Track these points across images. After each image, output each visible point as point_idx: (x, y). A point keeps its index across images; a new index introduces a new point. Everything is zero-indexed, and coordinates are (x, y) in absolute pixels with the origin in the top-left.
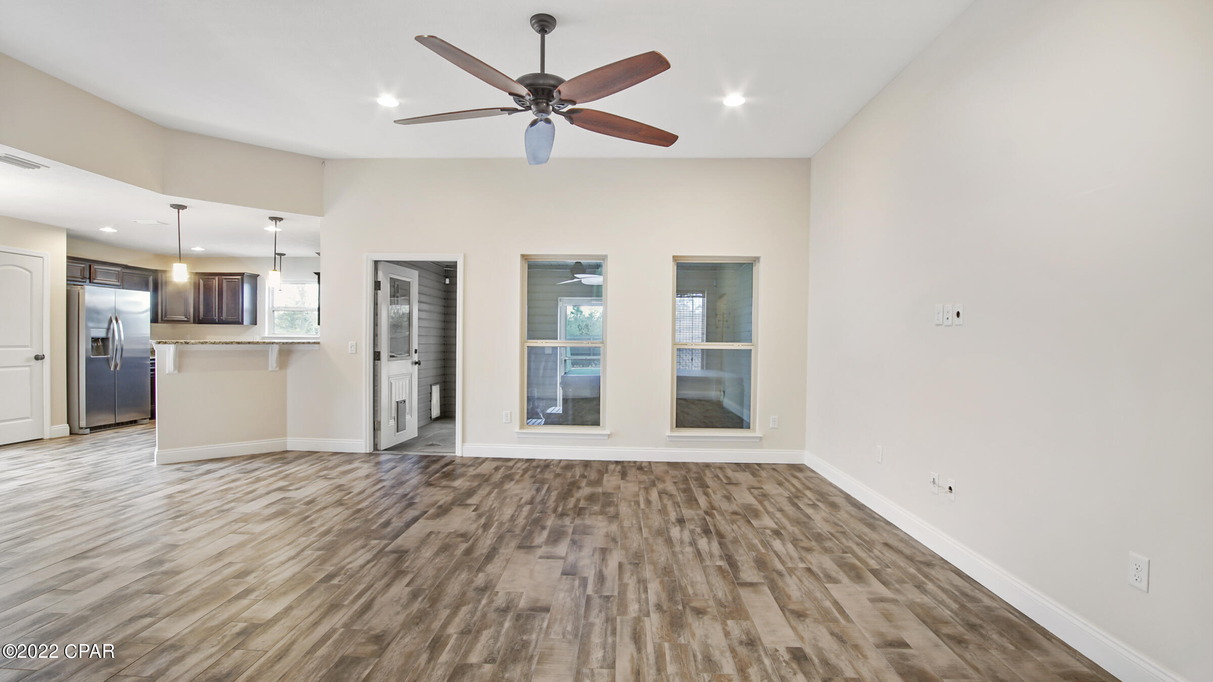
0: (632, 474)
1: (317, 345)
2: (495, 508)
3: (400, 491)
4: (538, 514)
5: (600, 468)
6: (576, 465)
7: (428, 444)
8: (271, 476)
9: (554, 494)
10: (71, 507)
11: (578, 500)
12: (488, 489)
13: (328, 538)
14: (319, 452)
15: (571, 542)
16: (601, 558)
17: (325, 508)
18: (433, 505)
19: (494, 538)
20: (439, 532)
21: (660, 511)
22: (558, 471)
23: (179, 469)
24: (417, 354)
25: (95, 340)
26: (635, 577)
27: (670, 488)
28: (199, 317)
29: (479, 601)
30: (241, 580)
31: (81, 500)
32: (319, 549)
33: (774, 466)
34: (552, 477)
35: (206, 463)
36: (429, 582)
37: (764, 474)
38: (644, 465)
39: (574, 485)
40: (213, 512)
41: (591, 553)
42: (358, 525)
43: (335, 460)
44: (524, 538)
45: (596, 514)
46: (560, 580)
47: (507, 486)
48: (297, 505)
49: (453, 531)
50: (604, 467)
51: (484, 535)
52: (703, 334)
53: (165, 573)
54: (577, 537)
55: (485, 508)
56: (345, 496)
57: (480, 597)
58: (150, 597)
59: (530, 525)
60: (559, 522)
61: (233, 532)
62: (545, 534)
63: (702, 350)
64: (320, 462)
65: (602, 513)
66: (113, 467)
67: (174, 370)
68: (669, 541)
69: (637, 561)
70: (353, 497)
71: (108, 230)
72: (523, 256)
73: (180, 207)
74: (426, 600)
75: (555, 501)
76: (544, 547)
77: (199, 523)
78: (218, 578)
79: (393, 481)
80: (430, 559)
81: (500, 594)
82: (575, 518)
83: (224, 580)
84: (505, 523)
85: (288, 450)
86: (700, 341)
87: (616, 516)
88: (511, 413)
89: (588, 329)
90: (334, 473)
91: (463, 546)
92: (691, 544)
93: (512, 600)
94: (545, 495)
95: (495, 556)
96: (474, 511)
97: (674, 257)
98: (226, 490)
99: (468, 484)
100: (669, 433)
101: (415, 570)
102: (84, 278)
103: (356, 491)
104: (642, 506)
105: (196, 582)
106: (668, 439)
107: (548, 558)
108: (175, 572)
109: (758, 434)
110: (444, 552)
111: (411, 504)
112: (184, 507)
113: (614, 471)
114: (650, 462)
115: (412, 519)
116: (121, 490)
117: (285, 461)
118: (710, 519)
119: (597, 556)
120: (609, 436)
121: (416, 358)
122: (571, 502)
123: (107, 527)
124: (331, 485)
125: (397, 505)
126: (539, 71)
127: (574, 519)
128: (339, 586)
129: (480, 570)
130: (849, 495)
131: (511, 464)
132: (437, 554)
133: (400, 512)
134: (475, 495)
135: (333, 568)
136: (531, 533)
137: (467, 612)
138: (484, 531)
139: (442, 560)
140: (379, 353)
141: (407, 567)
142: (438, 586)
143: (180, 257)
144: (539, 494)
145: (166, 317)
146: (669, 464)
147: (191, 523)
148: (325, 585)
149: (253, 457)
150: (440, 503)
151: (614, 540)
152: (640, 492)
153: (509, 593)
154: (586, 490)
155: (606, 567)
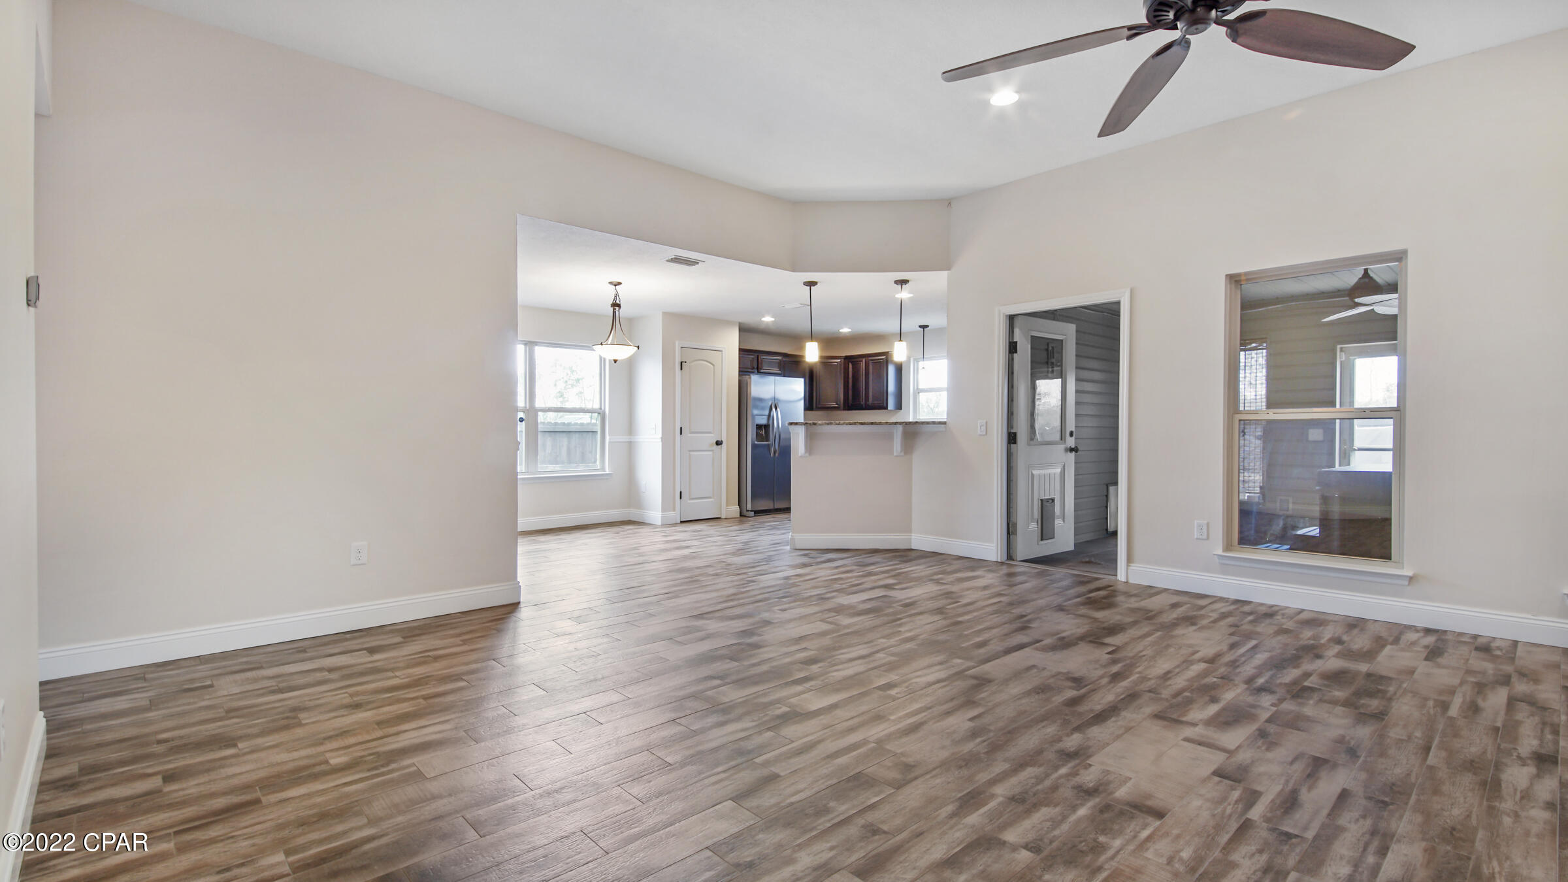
0: (1455, 656)
1: (943, 426)
2: (1144, 656)
3: (1018, 611)
4: (1215, 680)
5: (1385, 635)
6: (1332, 621)
7: (1084, 560)
8: (883, 572)
9: (1261, 658)
10: (713, 575)
11: (1307, 675)
12: (1147, 629)
13: (908, 646)
14: (944, 554)
15: (1257, 732)
16: (1308, 771)
17: (921, 613)
18: (1053, 635)
19: (1122, 694)
20: (1044, 669)
21: (1495, 731)
22: (1289, 625)
23: (805, 555)
24: (1073, 438)
25: (759, 427)
26: (1368, 823)
27: (1547, 694)
28: (848, 404)
29: (1057, 768)
30: (806, 666)
31: (722, 571)
32: (893, 655)
34: (1272, 632)
35: (831, 552)
36: (1000, 724)
38: (1496, 644)
39: (1314, 651)
40: (813, 599)
41: (1290, 759)
42: (948, 638)
43: (957, 565)
44: (1171, 706)
45: (1334, 702)
46: (1204, 781)
47: (1179, 631)
48: (894, 605)
49: (1066, 671)
50: (1396, 633)
51: (1109, 687)
53: (749, 645)
54: (1272, 729)
55: (1129, 652)
56: (949, 605)
57: (1061, 763)
58: (729, 662)
59: (1193, 691)
60: (1250, 699)
61: (822, 620)
62: (1213, 709)
64: (940, 565)
65: (1347, 703)
66: (757, 547)
67: (806, 452)
68: (1491, 787)
69: (1388, 797)
70: (958, 607)
71: (768, 319)
72: (1228, 277)
73: (811, 284)
74: (985, 743)
75: (1258, 667)
76: (1200, 726)
77: (799, 606)
78: (787, 660)
79: (1016, 598)
80: (1016, 697)
81: (1092, 769)
82: (1285, 699)
83: (792, 663)
84: (1150, 679)
85: (913, 548)
87: (1379, 716)
90: (951, 578)
91: (1071, 693)
92: (1549, 805)
93: (1108, 783)
94: (1243, 655)
95: (1112, 717)
96: (1108, 653)
98: (836, 579)
99: (1119, 617)
101: (989, 704)
102: (753, 368)
103: (964, 601)
104: (1454, 711)
105: (769, 659)
107: (1200, 744)
108: (757, 646)
110: (1038, 693)
111: (1024, 628)
112: (792, 590)
113: (1413, 643)
114: (1515, 645)
115: (1017, 645)
116: (753, 567)
117: (905, 559)
119: (1299, 767)
120: (1411, 579)
121: (1071, 442)
122: (1290, 675)
123: (728, 596)
124: (940, 590)
125: (1006, 625)
127: (1281, 701)
128: (894, 699)
129: (1078, 729)
131: (1203, 602)
132: (1028, 693)
133: (1006, 635)
134: (1122, 634)
135: (897, 677)
136: (1189, 702)
137: (1033, 775)
138: (1110, 682)
139: (1032, 702)
140: (1015, 434)
141: (983, 699)
142: (1009, 732)
143: (812, 337)
144: (1233, 652)
145: (819, 404)
147: (792, 605)
148: (881, 693)
149: (875, 551)
150: (1064, 635)
151: (1353, 753)
152: (1461, 684)
153: (1108, 772)
154: (1332, 662)
155: (1310, 789)
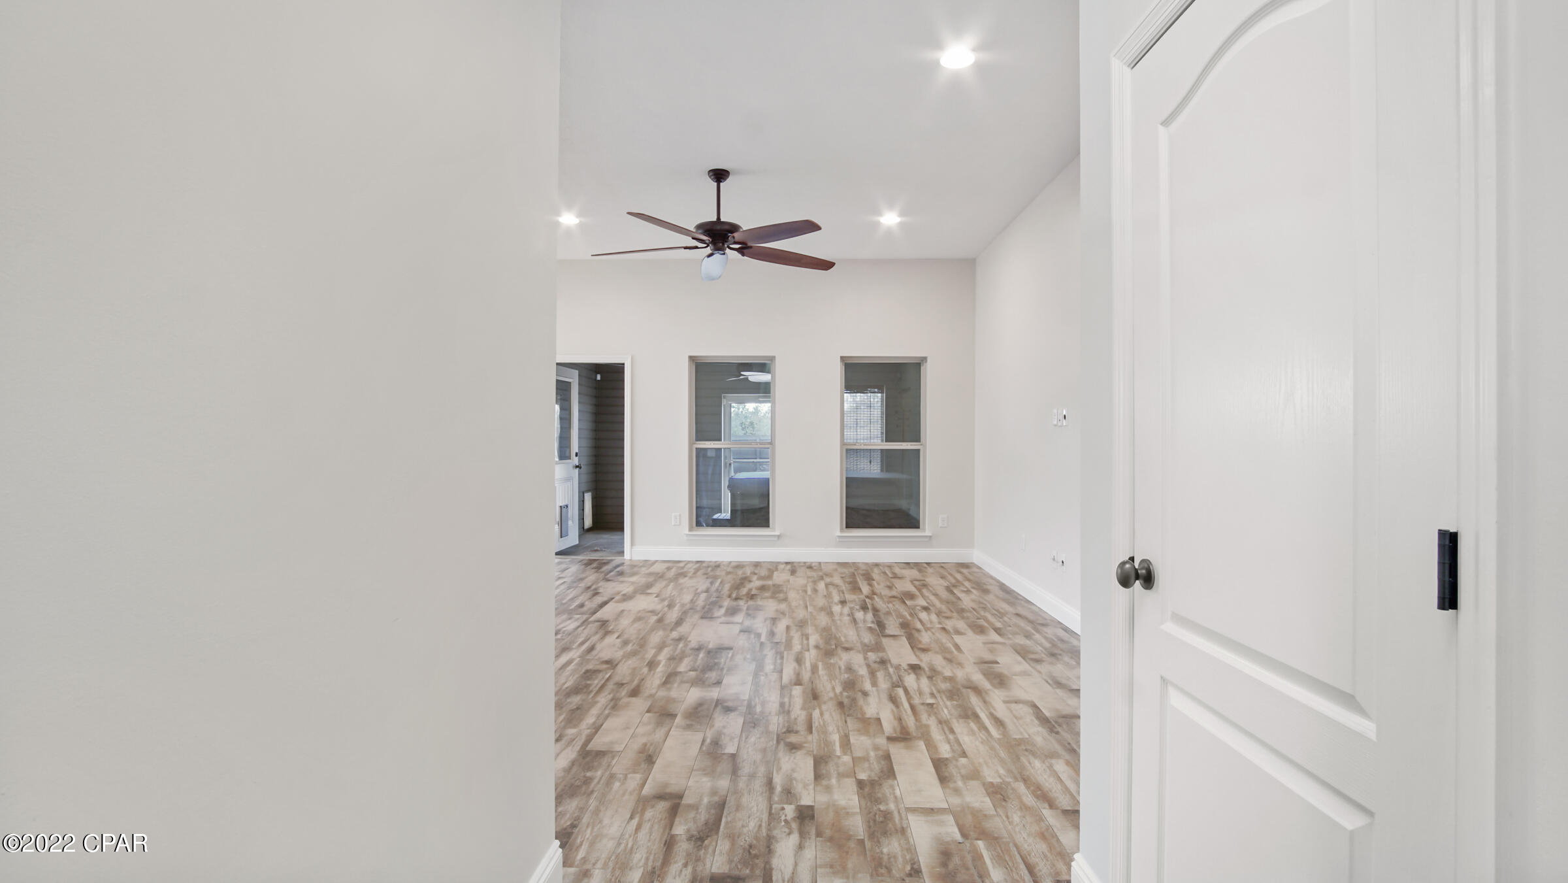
0: (801, 572)
2: (674, 594)
3: (583, 584)
4: (714, 598)
5: (771, 567)
6: (746, 565)
9: (727, 585)
12: (664, 583)
15: (746, 614)
16: (772, 622)
18: (618, 593)
19: (679, 612)
20: (630, 610)
21: (825, 596)
22: (729, 569)
24: (577, 458)
26: (799, 633)
27: (837, 580)
29: (677, 644)
33: (942, 565)
34: (723, 573)
36: (634, 636)
37: (930, 570)
38: (813, 565)
39: (745, 580)
41: (763, 620)
44: (705, 612)
45: (767, 598)
46: (738, 634)
47: (681, 580)
49: (641, 608)
50: (774, 567)
51: (670, 611)
52: (882, 433)
54: (750, 611)
55: (665, 594)
57: (677, 642)
59: (709, 605)
60: (734, 603)
62: (723, 609)
63: (882, 450)
65: (772, 597)
68: (830, 614)
69: (802, 624)
72: (690, 357)
74: (635, 644)
75: (729, 590)
76: (722, 617)
79: (572, 578)
80: (629, 623)
81: (692, 641)
84: (686, 605)
86: (880, 441)
87: (785, 599)
88: (680, 515)
89: (753, 428)
91: (654, 617)
92: (849, 615)
93: (702, 644)
94: (718, 587)
95: (683, 622)
96: (655, 596)
97: (841, 357)
99: (644, 579)
100: (839, 534)
101: (618, 630)
104: (809, 592)
106: (838, 540)
107: (727, 623)
109: (928, 533)
110: (639, 620)
111: (596, 594)
113: (784, 568)
114: (820, 563)
115: (602, 602)
118: (870, 601)
119: (768, 622)
120: (779, 536)
121: (576, 461)
122: (744, 591)
125: (584, 593)
126: (714, 219)
127: (747, 601)
129: (672, 629)
130: (1004, 584)
131: (682, 565)
132: (633, 622)
133: (590, 598)
134: (653, 586)
136: (710, 609)
137: (669, 649)
138: (669, 609)
139: (639, 625)
141: (612, 628)
142: (642, 638)
144: (713, 585)
146: (839, 564)
150: (624, 592)
151: (783, 613)
152: (808, 582)
153: (700, 641)
154: (756, 583)
155: (776, 627)
